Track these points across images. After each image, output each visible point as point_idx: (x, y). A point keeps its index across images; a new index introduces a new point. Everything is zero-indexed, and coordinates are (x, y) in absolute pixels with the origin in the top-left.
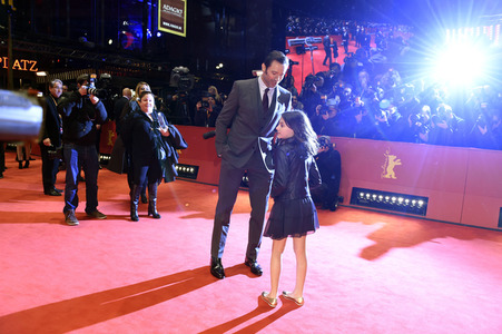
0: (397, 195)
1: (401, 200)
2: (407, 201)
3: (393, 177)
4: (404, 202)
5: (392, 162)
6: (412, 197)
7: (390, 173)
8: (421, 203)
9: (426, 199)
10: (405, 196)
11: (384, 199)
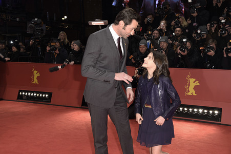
0: (198, 107)
1: (201, 111)
2: (206, 111)
3: (194, 94)
4: (203, 112)
5: (193, 83)
6: (209, 109)
7: (191, 91)
8: (216, 112)
9: (220, 110)
10: (204, 108)
11: (188, 110)
